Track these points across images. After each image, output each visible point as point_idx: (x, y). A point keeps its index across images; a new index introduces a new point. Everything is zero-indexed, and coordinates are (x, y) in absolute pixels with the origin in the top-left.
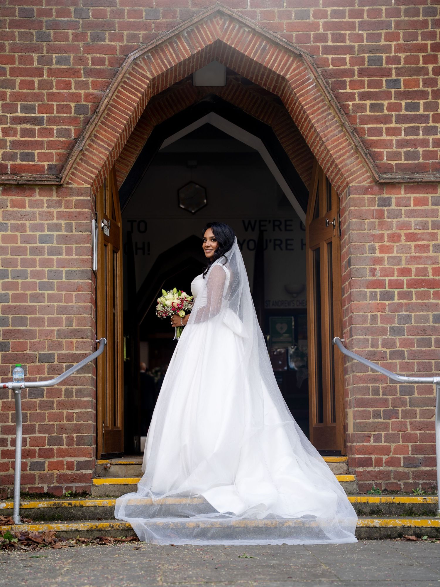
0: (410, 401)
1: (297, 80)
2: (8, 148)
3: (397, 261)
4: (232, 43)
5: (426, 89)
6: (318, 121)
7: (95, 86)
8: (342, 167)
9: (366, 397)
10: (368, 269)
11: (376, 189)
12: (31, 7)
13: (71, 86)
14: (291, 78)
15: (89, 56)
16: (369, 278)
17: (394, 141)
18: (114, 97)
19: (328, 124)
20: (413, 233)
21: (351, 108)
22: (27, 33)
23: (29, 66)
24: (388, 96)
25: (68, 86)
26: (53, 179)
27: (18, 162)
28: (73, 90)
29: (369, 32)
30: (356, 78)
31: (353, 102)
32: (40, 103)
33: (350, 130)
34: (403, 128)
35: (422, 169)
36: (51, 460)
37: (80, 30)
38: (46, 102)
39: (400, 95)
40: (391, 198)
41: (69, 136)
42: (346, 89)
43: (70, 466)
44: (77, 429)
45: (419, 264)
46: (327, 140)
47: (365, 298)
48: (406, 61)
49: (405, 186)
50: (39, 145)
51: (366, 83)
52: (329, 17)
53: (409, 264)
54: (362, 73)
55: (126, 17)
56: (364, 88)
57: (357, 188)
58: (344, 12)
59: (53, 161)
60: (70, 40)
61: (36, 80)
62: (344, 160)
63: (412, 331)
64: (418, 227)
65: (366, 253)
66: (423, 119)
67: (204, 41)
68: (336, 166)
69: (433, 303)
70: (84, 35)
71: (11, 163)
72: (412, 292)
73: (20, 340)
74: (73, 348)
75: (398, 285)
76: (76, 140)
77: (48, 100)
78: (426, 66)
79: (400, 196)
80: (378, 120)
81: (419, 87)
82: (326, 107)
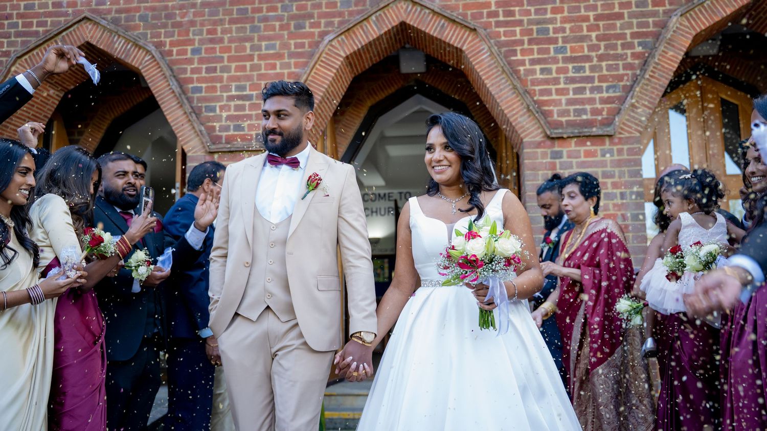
1: (473, 51)
2: (224, 121)
4: (415, 23)
5: (591, 54)
6: (492, 85)
7: (296, 65)
8: (516, 125)
11: (549, 143)
12: (246, 6)
13: (276, 67)
14: (468, 49)
15: (292, 42)
17: (564, 100)
18: (312, 74)
19: (502, 87)
21: (522, 72)
22: (242, 27)
23: (242, 54)
24: (555, 60)
25: (274, 67)
27: (232, 132)
28: (278, 71)
29: (536, 7)
30: (526, 46)
31: (524, 68)
32: (251, 82)
33: (521, 92)
34: (571, 88)
35: (590, 124)
37: (285, 21)
38: (255, 81)
39: (567, 60)
40: (563, 151)
42: (517, 56)
46: (502, 101)
48: (572, 30)
49: (575, 139)
50: (248, 117)
51: (536, 50)
54: (530, 42)
55: (324, 8)
56: (533, 54)
57: (530, 143)
60: (277, 30)
61: (248, 64)
62: (517, 119)
66: (590, 79)
67: (390, 23)
68: (511, 124)
70: (288, 25)
71: (226, 133)
77: (258, 80)
78: (590, 33)
79: (571, 149)
80: (546, 82)
81: (584, 52)
82: (499, 73)
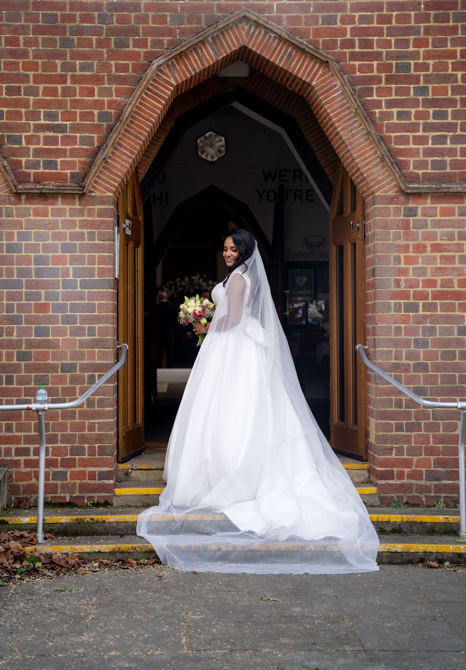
0: (433, 414)
1: (323, 87)
2: (31, 156)
3: (422, 271)
4: (258, 49)
5: (454, 97)
6: (343, 129)
7: (118, 92)
8: (368, 176)
9: (389, 409)
10: (392, 280)
11: (402, 198)
12: (55, 12)
13: (94, 93)
14: (317, 85)
15: (113, 63)
16: (393, 289)
17: (421, 150)
18: (138, 104)
19: (354, 132)
20: (439, 244)
21: (377, 115)
22: (50, 39)
23: (52, 73)
24: (415, 103)
25: (91, 93)
26: (76, 188)
27: (41, 170)
28: (96, 98)
29: (397, 38)
30: (383, 85)
31: (380, 110)
32: (63, 110)
33: (376, 139)
34: (430, 136)
35: (449, 178)
36: (73, 469)
37: (104, 35)
39: (428, 103)
40: (417, 208)
41: (92, 144)
42: (373, 96)
43: (92, 476)
44: (99, 439)
45: (445, 276)
46: (353, 148)
47: (389, 310)
48: (435, 68)
49: (431, 196)
50: (62, 153)
51: (394, 90)
52: (357, 22)
53: (434, 276)
54: (389, 80)
55: (150, 22)
56: (391, 95)
57: (382, 198)
58: (372, 17)
59: (76, 169)
60: (94, 46)
61: (59, 87)
62: (369, 169)
63: (436, 343)
64: (444, 238)
65: (391, 264)
66: (451, 127)
67: (229, 47)
68: (362, 174)
69: (458, 315)
70: (108, 40)
71: (34, 171)
72: (436, 303)
73: (42, 350)
74: (95, 358)
75: (423, 296)
76: (99, 148)
77: (71, 108)
78: (455, 73)
79: (426, 206)
80: (405, 128)
81: (447, 95)
82: (352, 115)
